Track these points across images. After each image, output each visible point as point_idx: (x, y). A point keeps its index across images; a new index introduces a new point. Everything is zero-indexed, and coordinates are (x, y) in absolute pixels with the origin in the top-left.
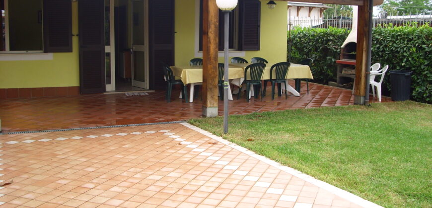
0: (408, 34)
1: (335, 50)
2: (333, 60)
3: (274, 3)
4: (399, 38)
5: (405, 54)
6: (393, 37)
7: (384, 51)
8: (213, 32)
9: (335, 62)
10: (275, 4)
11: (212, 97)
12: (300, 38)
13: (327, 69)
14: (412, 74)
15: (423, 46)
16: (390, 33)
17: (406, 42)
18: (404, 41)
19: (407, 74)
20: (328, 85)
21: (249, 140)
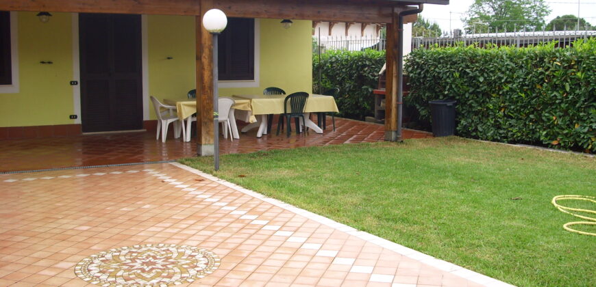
0: (452, 56)
1: (372, 78)
2: (370, 90)
3: (289, 21)
4: (441, 61)
5: (448, 80)
6: (435, 60)
7: (425, 77)
8: (207, 57)
9: (372, 92)
10: (291, 22)
11: (208, 133)
12: (331, 63)
13: (363, 101)
14: (456, 104)
15: (468, 70)
16: (432, 55)
17: (448, 66)
18: (447, 64)
19: (449, 104)
20: (364, 121)
21: (241, 176)
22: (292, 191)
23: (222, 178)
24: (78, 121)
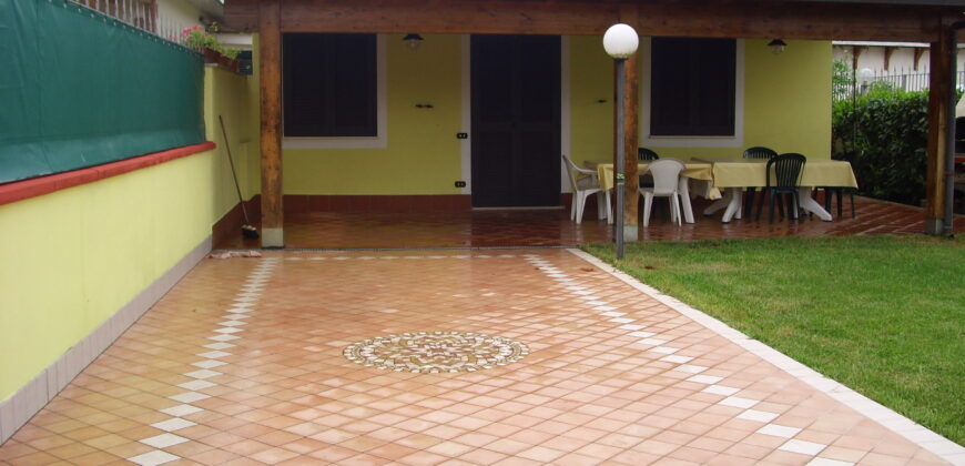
3: (781, 43)
10: (785, 44)
12: (872, 111)
21: (648, 268)
22: (704, 288)
23: (621, 269)
24: (467, 190)
